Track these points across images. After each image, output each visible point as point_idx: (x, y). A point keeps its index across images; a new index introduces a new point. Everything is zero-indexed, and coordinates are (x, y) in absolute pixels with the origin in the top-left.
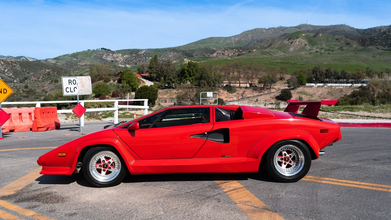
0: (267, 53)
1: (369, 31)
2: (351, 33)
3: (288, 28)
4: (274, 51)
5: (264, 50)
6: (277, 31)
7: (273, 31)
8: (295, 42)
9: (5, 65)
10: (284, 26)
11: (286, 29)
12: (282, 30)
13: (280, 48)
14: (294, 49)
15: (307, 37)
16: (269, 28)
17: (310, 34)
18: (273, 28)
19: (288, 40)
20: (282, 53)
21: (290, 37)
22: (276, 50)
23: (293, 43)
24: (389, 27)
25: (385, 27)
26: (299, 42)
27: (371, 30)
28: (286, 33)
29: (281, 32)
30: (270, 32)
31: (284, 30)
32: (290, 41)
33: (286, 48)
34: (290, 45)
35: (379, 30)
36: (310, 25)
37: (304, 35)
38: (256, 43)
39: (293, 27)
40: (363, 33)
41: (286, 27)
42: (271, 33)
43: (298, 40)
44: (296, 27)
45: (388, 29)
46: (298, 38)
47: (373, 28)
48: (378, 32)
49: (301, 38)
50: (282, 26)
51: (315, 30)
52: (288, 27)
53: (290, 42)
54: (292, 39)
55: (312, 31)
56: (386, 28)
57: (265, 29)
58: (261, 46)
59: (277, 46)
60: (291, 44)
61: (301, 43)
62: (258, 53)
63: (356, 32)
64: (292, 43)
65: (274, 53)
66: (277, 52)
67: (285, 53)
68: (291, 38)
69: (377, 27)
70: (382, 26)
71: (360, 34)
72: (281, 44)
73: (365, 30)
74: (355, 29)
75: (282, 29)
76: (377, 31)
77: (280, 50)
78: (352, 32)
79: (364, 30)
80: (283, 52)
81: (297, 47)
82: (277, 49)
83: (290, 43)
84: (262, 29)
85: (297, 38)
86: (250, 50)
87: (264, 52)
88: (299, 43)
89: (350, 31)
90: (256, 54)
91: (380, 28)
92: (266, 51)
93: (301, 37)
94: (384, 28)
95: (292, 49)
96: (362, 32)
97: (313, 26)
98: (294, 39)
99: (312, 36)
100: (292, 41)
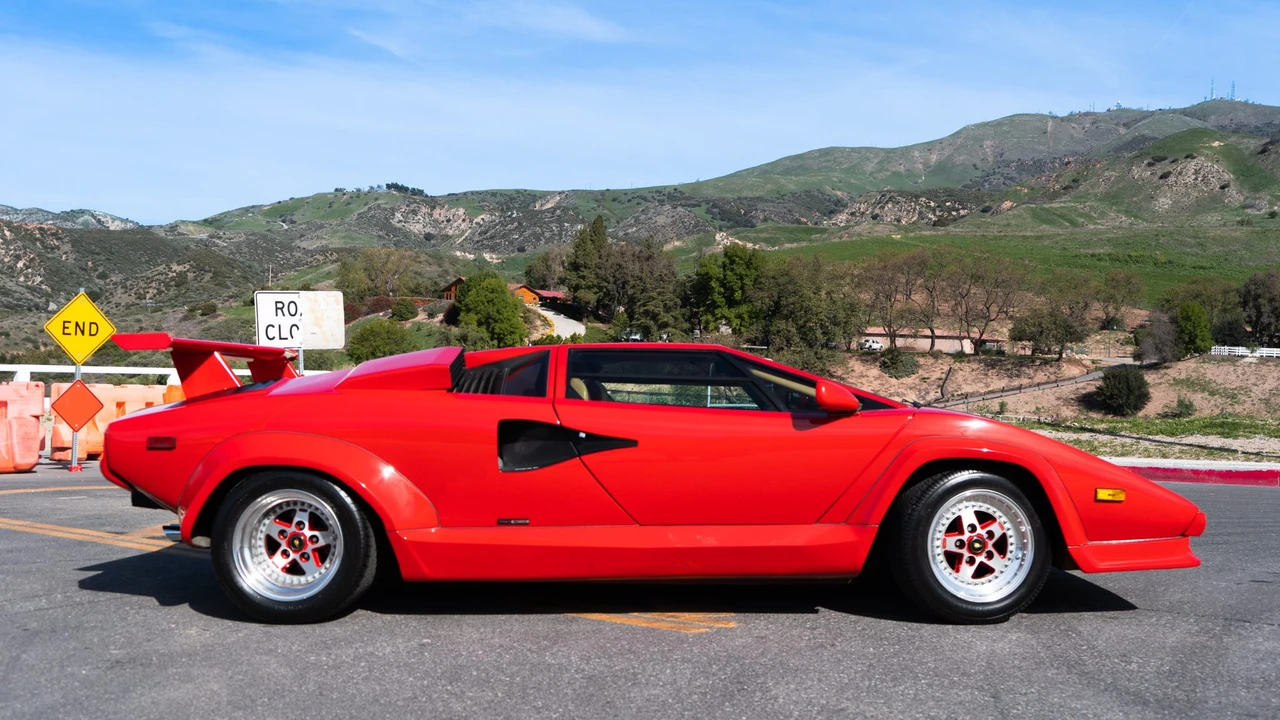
0: (1059, 216)
3: (1153, 113)
4: (1087, 209)
5: (1046, 206)
6: (1103, 126)
7: (1088, 125)
8: (1180, 173)
9: (19, 243)
10: (1135, 107)
11: (1144, 118)
12: (1124, 125)
13: (1112, 198)
14: (1174, 202)
15: (1229, 155)
16: (1071, 114)
17: (1246, 140)
18: (1087, 114)
19: (1150, 165)
20: (1124, 218)
21: (1159, 153)
22: (1095, 204)
23: (1172, 179)
26: (1196, 172)
28: (1143, 136)
29: (1122, 131)
30: (1072, 131)
31: (1136, 121)
32: (1160, 169)
33: (1141, 196)
34: (1158, 188)
36: (1246, 104)
37: (1216, 144)
38: (1014, 174)
39: (1174, 111)
41: (1145, 109)
42: (1078, 134)
43: (1192, 165)
44: (1184, 112)
46: (1193, 158)
49: (1207, 156)
50: (1125, 105)
51: (1269, 124)
52: (1152, 108)
53: (1159, 174)
54: (1167, 162)
55: (1257, 127)
57: (1054, 118)
58: (1033, 189)
59: (1102, 189)
60: (1161, 182)
61: (1204, 176)
62: (1020, 216)
64: (1164, 176)
65: (1088, 217)
66: (1102, 215)
67: (1136, 217)
68: (1164, 159)
72: (1119, 179)
75: (1125, 121)
77: (1113, 204)
80: (1127, 213)
81: (1187, 195)
82: (1100, 200)
83: (1156, 179)
84: (1042, 118)
85: (1187, 157)
86: (987, 204)
87: (1047, 210)
88: (1196, 179)
90: (1013, 222)
92: (1056, 209)
93: (1206, 152)
95: (1164, 203)
97: (1260, 106)
98: (1173, 162)
99: (1252, 148)
100: (1166, 171)
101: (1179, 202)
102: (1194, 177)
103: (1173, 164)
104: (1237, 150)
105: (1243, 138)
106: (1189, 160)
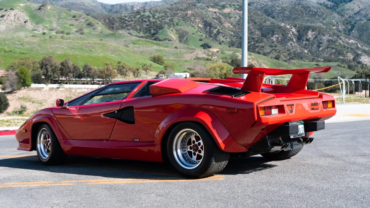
1: (118, 8)
2: (93, 8)
8: (9, 16)
14: (7, 27)
15: (27, 9)
17: (33, 4)
23: (5, 18)
24: (144, 4)
25: (138, 3)
26: (15, 15)
27: (121, 6)
32: (1, 13)
35: (131, 7)
37: (22, 5)
40: (110, 11)
43: (13, 13)
45: (143, 6)
46: (13, 10)
47: (124, 4)
48: (130, 10)
49: (18, 9)
54: (3, 11)
56: (140, 6)
60: (1, 18)
61: (18, 18)
63: (101, 7)
64: (2, 16)
69: (129, 3)
70: (135, 2)
71: (106, 11)
73: (113, 6)
74: (99, 3)
76: (128, 9)
78: (95, 6)
79: (111, 5)
81: (12, 24)
85: (11, 9)
88: (15, 18)
89: (92, 6)
91: (132, 4)
93: (18, 8)
94: (137, 5)
95: (2, 27)
96: (108, 8)
98: (5, 11)
99: (35, 7)
100: (3, 14)
101: (8, 27)
102: (14, 17)
103: (5, 12)
104: (30, 7)
105: (32, 3)
106: (12, 10)
